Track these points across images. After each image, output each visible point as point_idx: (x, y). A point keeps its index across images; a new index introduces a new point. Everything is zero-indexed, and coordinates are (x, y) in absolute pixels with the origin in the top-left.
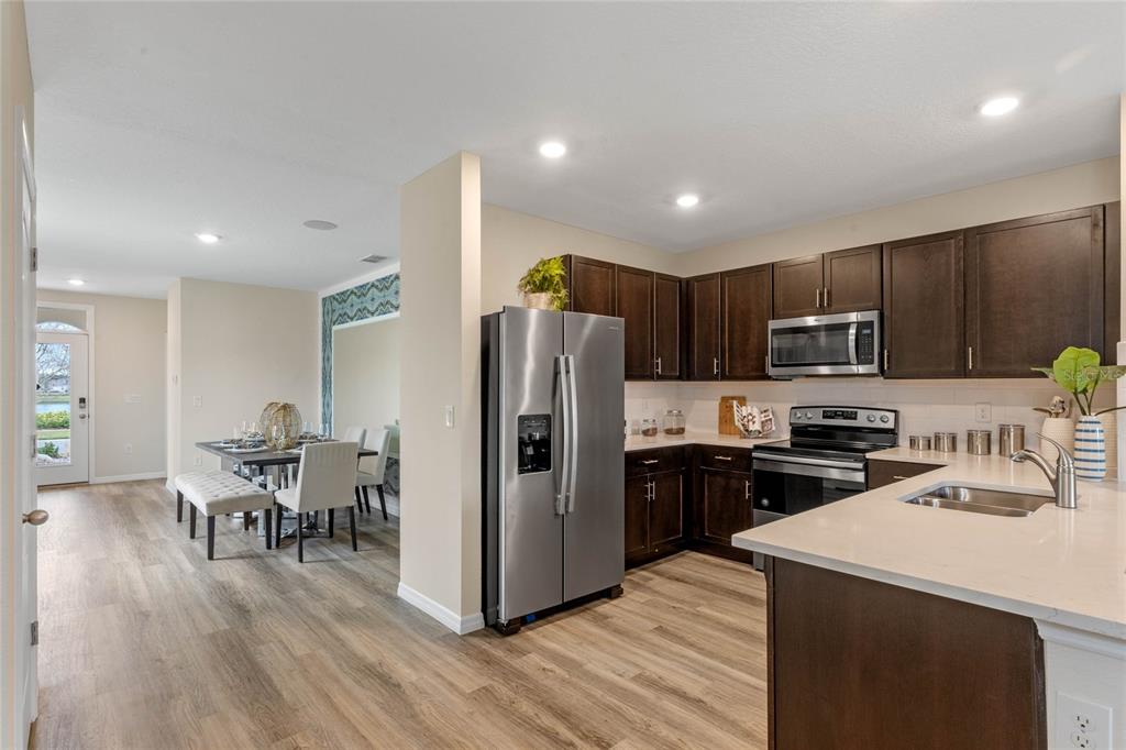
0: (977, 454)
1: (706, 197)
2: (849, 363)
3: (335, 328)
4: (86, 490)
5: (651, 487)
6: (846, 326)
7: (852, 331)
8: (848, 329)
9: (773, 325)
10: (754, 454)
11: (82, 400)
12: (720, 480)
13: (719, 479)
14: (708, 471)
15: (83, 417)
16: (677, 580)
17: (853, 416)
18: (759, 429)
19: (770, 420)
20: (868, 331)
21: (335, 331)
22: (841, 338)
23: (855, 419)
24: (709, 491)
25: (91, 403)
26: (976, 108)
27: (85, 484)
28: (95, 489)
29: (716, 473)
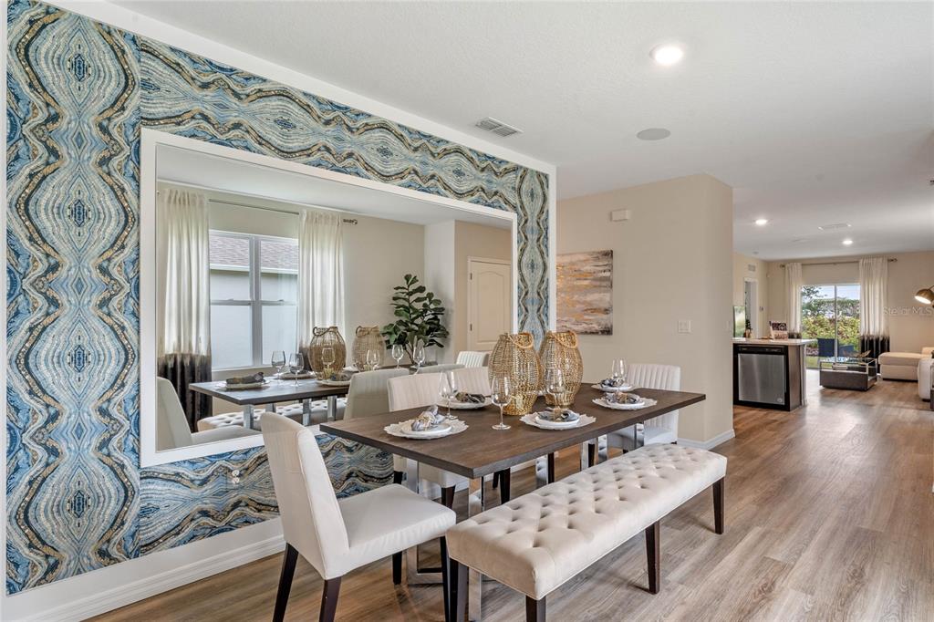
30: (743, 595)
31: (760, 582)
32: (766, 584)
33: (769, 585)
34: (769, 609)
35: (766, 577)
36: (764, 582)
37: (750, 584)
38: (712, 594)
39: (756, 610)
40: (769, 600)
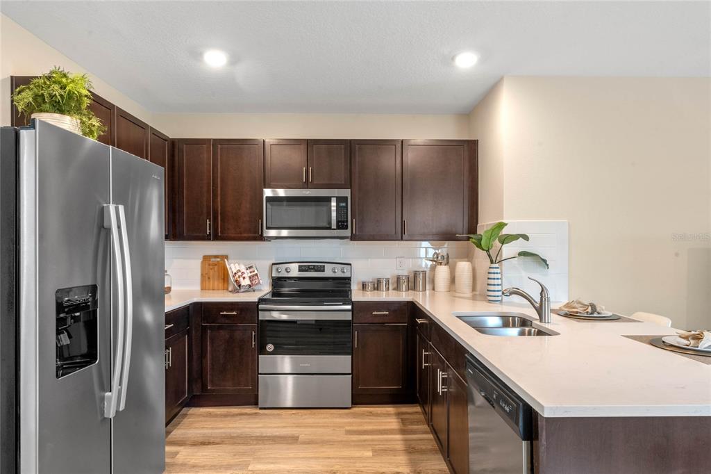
0: (419, 291)
1: (234, 60)
2: (330, 228)
5: (169, 353)
6: (328, 199)
7: (334, 204)
8: (331, 201)
9: (268, 192)
10: (261, 306)
12: (224, 334)
13: (222, 332)
14: (211, 328)
16: (203, 444)
17: (322, 269)
18: (249, 283)
19: (256, 275)
20: (344, 204)
22: (325, 209)
23: (324, 271)
24: (212, 346)
26: (453, 59)
29: (220, 328)
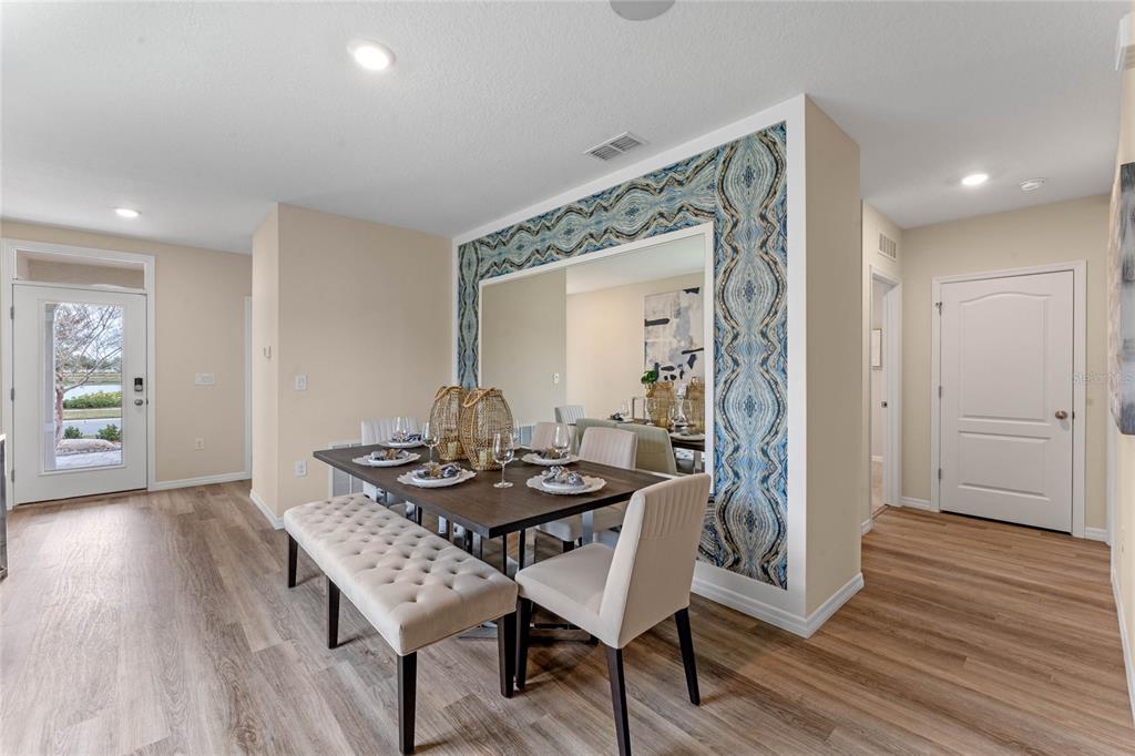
3: (482, 283)
4: (143, 501)
11: (139, 381)
15: (140, 403)
21: (484, 288)
25: (150, 383)
27: (141, 492)
28: (155, 501)
30: (262, 709)
31: (263, 737)
32: (253, 741)
33: (249, 744)
34: (221, 719)
35: (264, 749)
36: (260, 742)
37: (270, 726)
38: (291, 685)
39: (233, 708)
40: (230, 727)
